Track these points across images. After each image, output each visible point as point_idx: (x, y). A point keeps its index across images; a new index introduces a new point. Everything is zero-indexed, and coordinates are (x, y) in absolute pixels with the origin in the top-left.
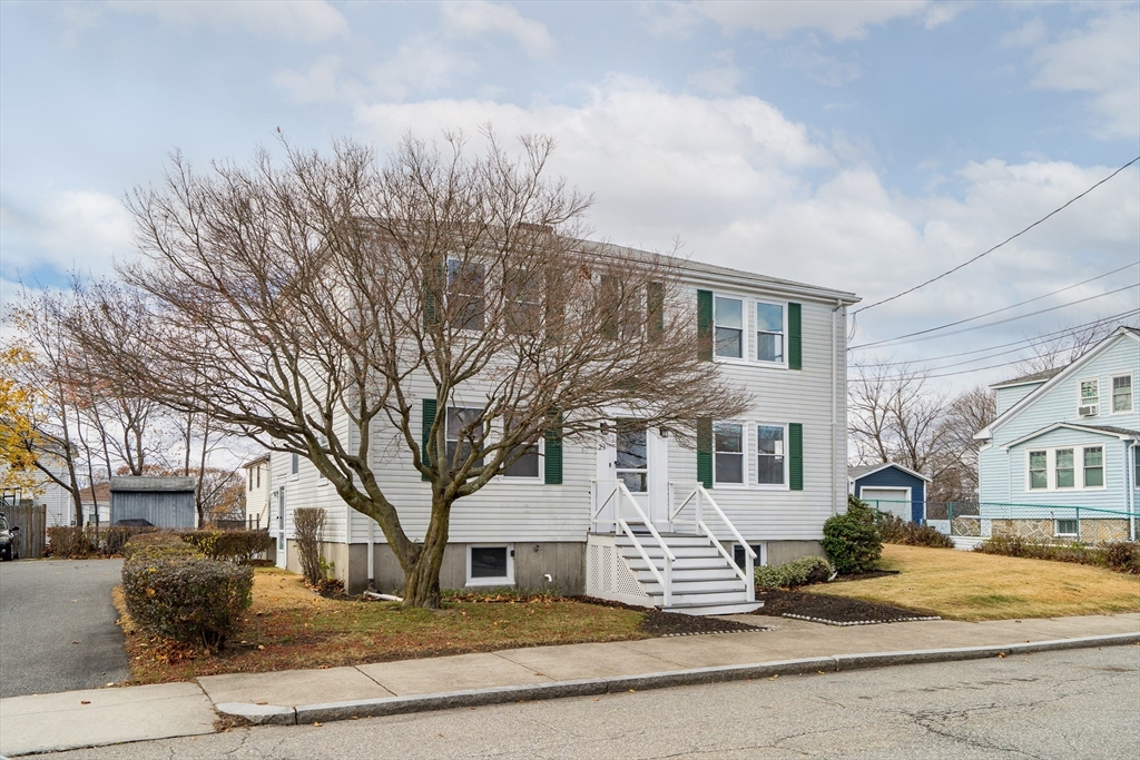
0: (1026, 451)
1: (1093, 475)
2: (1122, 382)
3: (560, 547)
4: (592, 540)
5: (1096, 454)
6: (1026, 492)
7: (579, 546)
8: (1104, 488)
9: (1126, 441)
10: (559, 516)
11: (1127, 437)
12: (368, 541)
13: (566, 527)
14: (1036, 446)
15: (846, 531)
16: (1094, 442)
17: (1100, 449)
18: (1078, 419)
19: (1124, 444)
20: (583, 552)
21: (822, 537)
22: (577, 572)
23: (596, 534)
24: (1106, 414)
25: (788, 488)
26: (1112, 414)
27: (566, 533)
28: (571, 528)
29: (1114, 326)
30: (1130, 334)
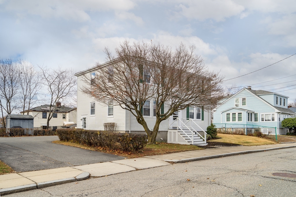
0: (226, 113)
1: (240, 119)
2: (244, 99)
3: (163, 132)
4: (169, 131)
5: (240, 114)
6: (226, 122)
7: (166, 132)
8: (242, 121)
9: (247, 112)
10: (163, 125)
11: (247, 111)
12: (129, 130)
13: (164, 128)
14: (228, 112)
15: (212, 129)
16: (240, 112)
17: (241, 113)
18: (235, 107)
19: (246, 112)
20: (167, 133)
21: (207, 131)
22: (166, 138)
23: (170, 129)
24: (241, 106)
25: (201, 120)
26: (242, 106)
27: (165, 129)
28: (165, 128)
29: (243, 88)
30: (245, 89)
